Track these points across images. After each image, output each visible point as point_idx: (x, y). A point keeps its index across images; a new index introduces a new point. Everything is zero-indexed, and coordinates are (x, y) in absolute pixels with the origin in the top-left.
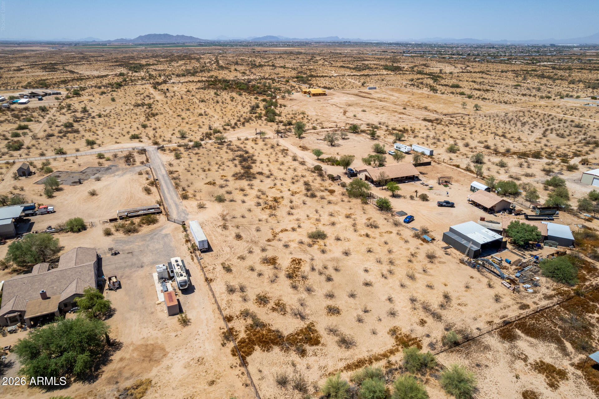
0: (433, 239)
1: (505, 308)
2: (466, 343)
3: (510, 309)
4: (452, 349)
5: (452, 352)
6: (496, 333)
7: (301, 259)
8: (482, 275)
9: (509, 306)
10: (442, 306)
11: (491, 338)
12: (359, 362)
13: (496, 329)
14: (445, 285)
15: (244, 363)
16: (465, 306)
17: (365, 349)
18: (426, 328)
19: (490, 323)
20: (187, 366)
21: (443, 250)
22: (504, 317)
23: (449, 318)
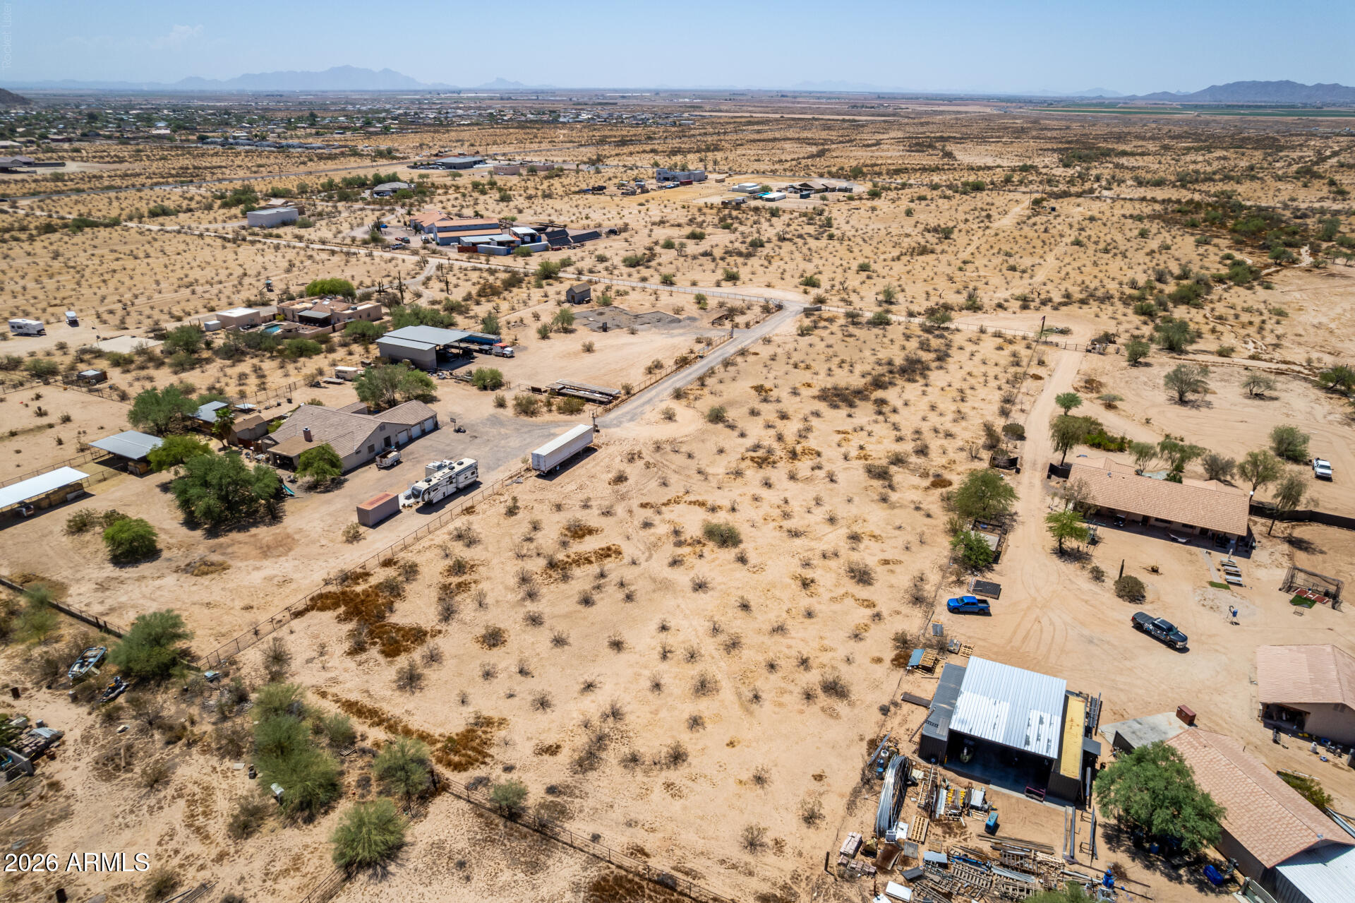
0: (929, 670)
1: (734, 867)
2: (525, 829)
3: (742, 879)
4: (487, 814)
5: (481, 816)
6: (607, 871)
7: (620, 553)
8: (856, 793)
9: (751, 874)
10: (633, 760)
11: (578, 867)
12: (369, 710)
13: (619, 867)
14: (731, 744)
15: (298, 614)
16: (673, 796)
17: (410, 706)
18: (535, 759)
19: (640, 851)
20: (269, 579)
21: (899, 699)
22: (687, 874)
23: (596, 784)
